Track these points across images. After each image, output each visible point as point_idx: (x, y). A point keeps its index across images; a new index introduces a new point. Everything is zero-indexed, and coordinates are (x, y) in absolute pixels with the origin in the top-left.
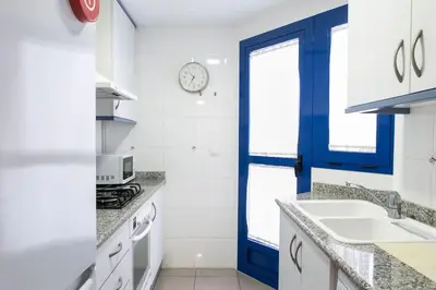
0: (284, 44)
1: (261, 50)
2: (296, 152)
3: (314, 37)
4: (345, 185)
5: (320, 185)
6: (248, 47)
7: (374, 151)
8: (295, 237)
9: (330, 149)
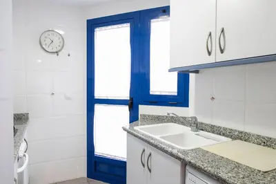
0: (120, 26)
1: (103, 28)
2: (129, 95)
3: (140, 24)
4: (166, 115)
5: (144, 116)
6: (93, 25)
7: (176, 94)
8: (144, 151)
9: (151, 93)
